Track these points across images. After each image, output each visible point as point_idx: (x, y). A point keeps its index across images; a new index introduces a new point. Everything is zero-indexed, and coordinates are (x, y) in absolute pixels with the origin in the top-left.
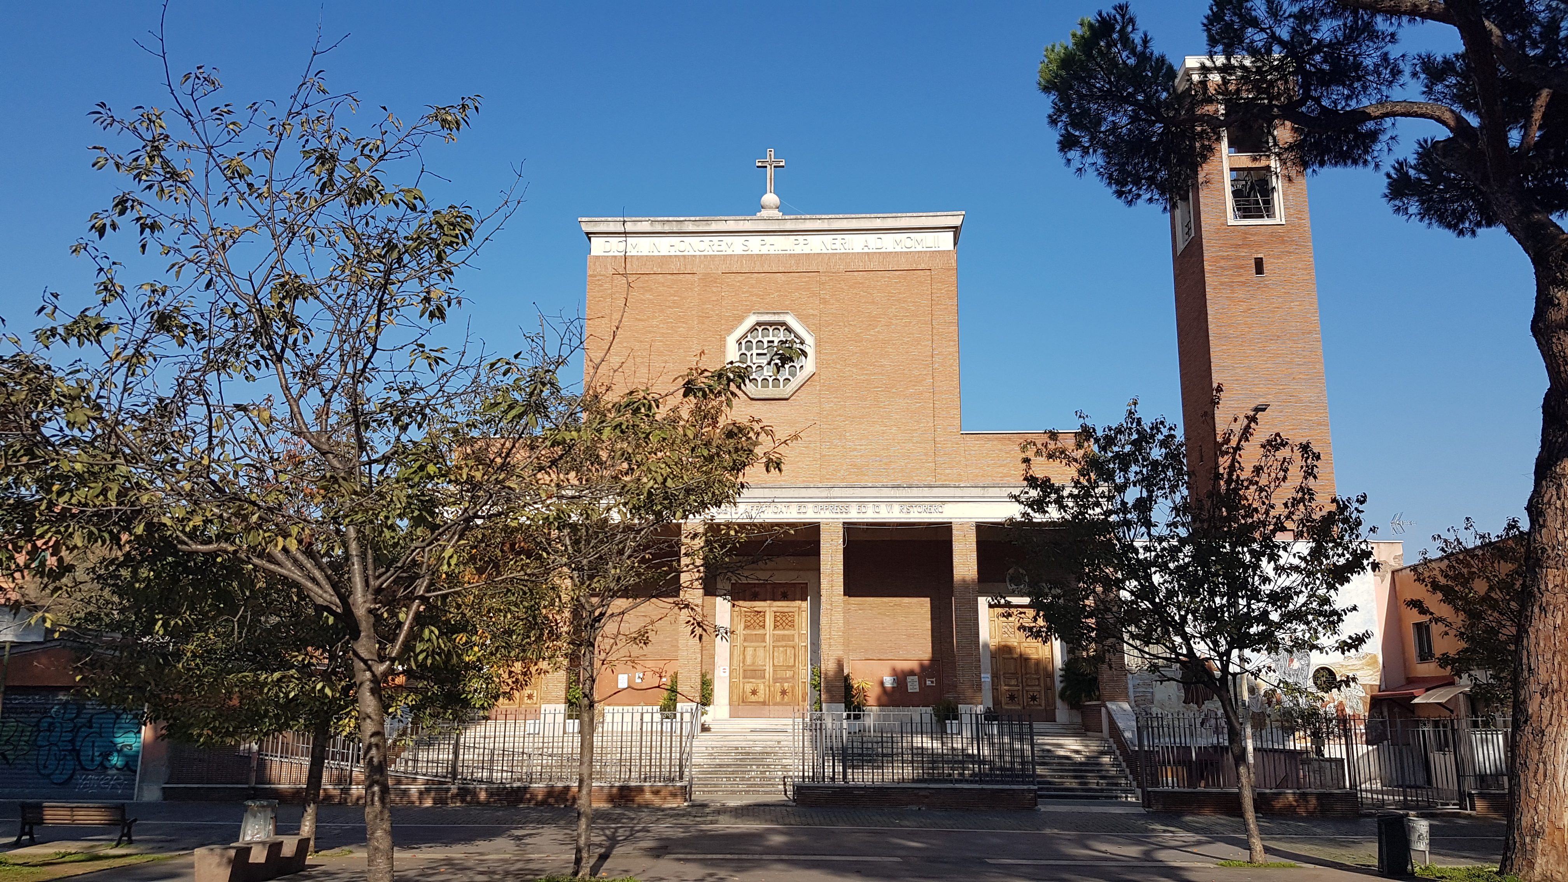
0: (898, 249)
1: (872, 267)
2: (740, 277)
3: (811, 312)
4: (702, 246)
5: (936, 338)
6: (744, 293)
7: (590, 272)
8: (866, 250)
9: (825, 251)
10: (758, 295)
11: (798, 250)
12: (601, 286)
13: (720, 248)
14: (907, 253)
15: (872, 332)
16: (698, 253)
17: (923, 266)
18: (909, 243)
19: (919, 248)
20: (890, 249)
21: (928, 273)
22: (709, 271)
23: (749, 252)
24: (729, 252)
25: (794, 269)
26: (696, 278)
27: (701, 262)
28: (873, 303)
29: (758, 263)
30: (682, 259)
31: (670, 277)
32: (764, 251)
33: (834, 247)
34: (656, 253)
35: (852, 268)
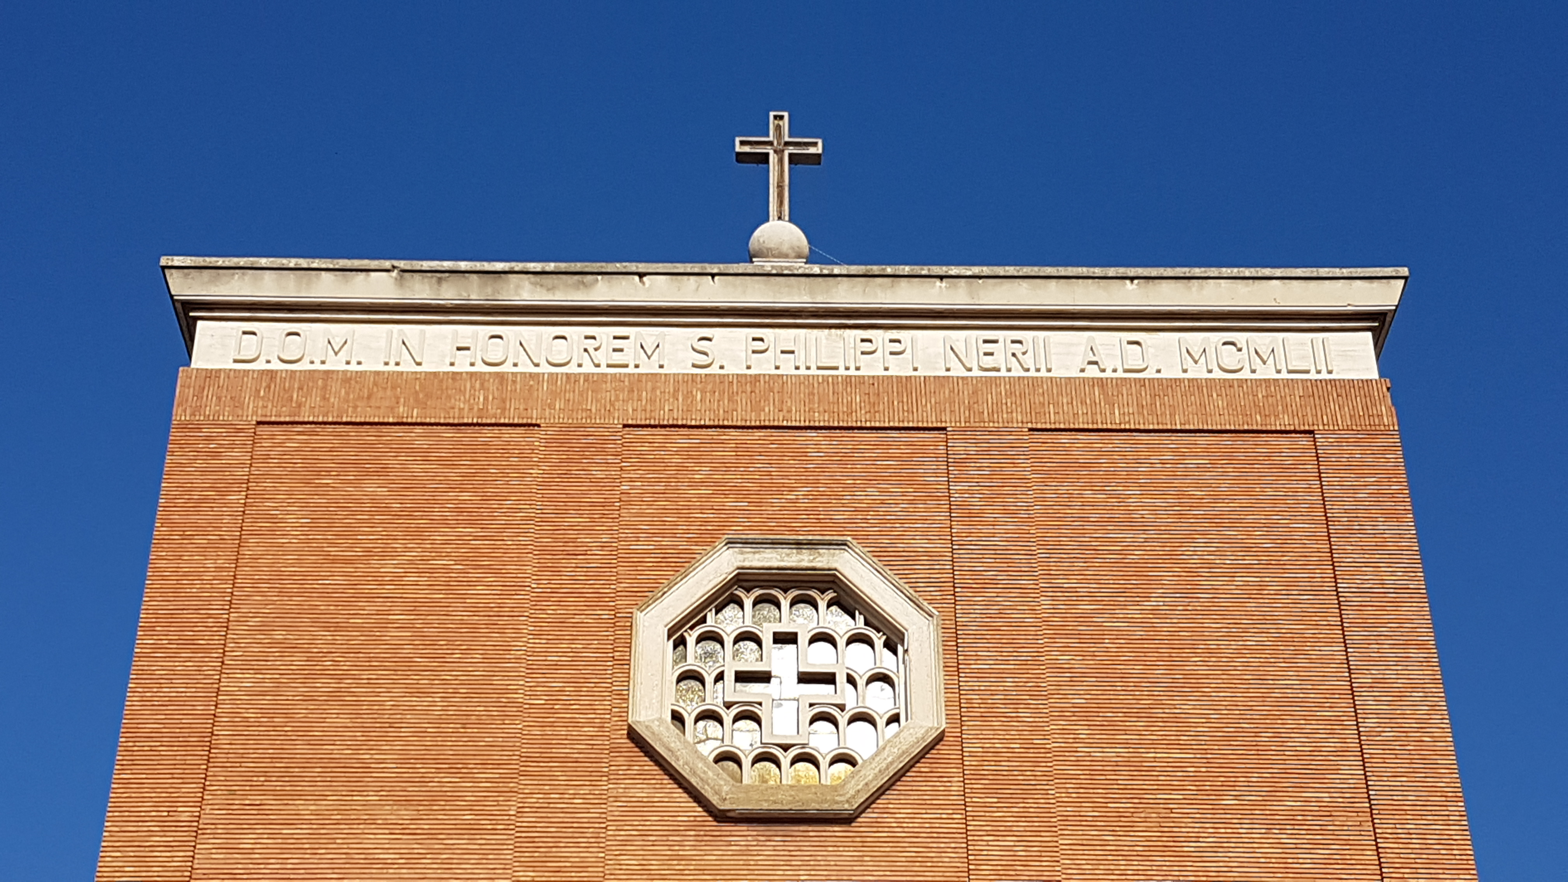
0: (1197, 372)
1: (1116, 419)
2: (681, 440)
3: (921, 544)
4: (560, 351)
5: (1355, 634)
6: (694, 485)
7: (179, 415)
8: (1093, 372)
9: (958, 371)
10: (740, 493)
11: (872, 368)
12: (216, 455)
13: (617, 358)
14: (1230, 384)
15: (1133, 612)
16: (545, 369)
17: (1285, 421)
18: (1230, 359)
19: (1266, 372)
20: (1172, 372)
21: (1304, 441)
22: (580, 417)
23: (714, 370)
24: (648, 367)
25: (861, 418)
26: (536, 438)
27: (554, 395)
28: (1130, 524)
29: (742, 400)
30: (493, 386)
31: (448, 433)
32: (763, 366)
33: (988, 362)
34: (408, 366)
35: (1051, 419)
